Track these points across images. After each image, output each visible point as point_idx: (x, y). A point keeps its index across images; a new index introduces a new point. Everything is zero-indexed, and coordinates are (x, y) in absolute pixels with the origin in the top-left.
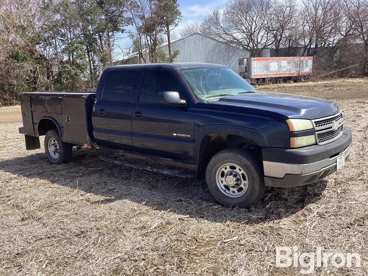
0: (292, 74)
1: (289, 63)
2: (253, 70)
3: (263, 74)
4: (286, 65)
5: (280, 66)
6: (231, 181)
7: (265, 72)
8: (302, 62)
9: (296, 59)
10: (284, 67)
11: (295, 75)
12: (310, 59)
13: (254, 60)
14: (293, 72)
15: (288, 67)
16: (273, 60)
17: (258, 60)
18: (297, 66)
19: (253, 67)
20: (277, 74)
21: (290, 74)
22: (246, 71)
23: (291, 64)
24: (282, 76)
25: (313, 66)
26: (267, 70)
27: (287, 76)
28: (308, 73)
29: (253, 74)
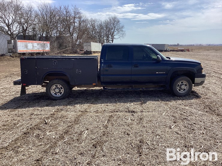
0: (40, 51)
1: (38, 45)
2: (18, 48)
3: (24, 50)
4: (36, 45)
5: (33, 46)
6: (183, 87)
7: (25, 49)
8: (44, 44)
9: (42, 42)
10: (35, 47)
11: (42, 52)
12: (48, 43)
13: (19, 41)
14: (40, 50)
15: (38, 47)
16: (29, 42)
17: (21, 41)
18: (42, 47)
19: (18, 45)
20: (32, 51)
21: (39, 51)
22: (14, 48)
23: (39, 45)
24: (35, 52)
25: (50, 47)
26: (27, 48)
27: (37, 52)
28: (48, 51)
29: (18, 50)
